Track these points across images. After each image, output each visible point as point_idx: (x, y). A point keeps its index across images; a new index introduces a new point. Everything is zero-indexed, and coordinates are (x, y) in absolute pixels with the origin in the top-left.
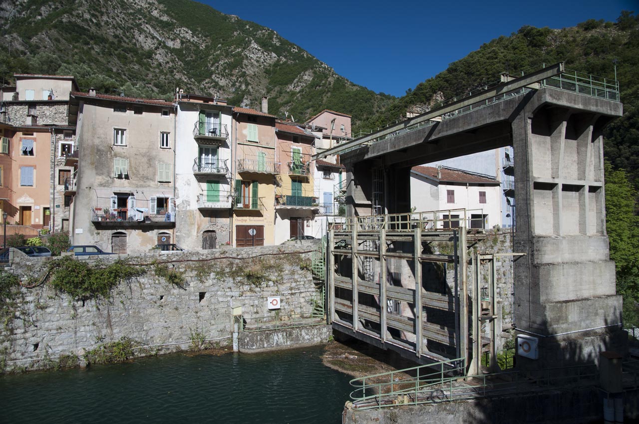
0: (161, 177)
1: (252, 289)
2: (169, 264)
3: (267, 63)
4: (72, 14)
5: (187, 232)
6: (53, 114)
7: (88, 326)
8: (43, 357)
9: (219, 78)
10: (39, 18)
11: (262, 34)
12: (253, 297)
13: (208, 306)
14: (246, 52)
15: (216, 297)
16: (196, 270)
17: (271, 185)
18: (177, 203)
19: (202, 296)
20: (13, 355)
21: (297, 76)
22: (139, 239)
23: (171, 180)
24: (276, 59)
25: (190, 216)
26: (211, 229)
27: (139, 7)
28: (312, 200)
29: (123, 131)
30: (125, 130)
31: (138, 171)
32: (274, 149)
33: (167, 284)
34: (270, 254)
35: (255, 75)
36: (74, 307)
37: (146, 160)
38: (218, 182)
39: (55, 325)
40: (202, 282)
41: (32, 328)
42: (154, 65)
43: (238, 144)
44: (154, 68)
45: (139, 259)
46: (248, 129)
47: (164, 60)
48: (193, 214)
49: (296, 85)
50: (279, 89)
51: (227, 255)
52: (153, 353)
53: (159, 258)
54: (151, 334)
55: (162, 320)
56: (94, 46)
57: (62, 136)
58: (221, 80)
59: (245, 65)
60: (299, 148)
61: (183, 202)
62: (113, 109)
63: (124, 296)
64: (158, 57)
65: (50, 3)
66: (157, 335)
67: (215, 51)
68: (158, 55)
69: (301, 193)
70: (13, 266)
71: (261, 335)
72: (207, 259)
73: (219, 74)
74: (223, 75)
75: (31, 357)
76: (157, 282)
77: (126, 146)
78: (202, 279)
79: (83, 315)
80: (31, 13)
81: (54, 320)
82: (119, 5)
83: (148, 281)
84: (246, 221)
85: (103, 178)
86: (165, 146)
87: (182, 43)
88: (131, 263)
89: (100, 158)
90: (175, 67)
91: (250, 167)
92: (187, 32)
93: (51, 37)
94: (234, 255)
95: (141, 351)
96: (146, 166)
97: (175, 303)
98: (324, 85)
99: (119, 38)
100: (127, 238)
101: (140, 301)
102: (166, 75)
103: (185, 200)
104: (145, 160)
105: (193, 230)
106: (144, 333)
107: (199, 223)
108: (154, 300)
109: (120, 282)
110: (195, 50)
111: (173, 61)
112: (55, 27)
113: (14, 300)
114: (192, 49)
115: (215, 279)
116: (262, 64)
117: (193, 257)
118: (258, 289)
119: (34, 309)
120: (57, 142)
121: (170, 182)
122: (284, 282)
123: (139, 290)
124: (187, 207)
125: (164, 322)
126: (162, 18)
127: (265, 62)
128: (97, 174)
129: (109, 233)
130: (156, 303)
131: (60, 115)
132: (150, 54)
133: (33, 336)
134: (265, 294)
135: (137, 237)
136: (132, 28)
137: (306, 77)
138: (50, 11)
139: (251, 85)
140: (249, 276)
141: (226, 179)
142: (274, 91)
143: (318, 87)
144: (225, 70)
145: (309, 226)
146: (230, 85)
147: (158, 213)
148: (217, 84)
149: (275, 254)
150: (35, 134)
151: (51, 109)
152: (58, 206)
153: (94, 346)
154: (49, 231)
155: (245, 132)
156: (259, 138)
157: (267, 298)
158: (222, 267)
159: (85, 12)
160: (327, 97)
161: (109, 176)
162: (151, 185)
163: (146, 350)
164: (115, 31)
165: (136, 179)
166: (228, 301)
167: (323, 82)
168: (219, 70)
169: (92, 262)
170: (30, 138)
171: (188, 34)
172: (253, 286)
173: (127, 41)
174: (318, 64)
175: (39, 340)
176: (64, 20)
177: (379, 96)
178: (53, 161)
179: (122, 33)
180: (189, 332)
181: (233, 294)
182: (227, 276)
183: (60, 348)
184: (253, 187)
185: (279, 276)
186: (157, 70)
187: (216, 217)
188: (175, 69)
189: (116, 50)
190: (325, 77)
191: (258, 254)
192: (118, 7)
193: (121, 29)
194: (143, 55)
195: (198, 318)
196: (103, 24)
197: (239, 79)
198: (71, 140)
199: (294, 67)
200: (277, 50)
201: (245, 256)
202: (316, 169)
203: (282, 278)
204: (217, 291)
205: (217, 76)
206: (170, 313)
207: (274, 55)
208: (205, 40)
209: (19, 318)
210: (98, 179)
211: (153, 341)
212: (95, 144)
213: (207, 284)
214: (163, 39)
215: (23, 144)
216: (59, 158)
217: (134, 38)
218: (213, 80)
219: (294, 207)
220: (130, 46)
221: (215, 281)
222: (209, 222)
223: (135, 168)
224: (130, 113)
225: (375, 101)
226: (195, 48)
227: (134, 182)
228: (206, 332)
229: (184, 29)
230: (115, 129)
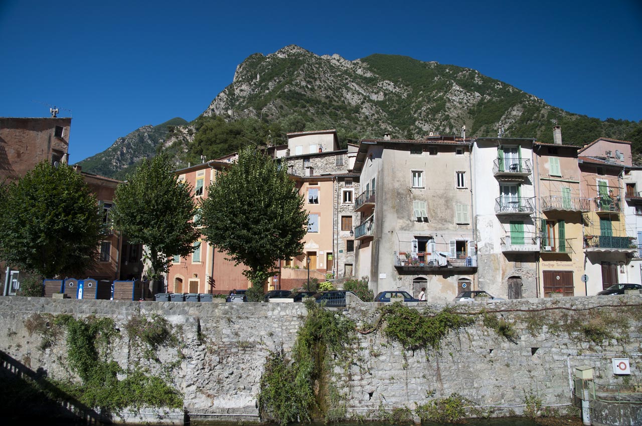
0: (459, 219)
1: (592, 347)
2: (497, 314)
3: (470, 103)
4: (292, 84)
5: (491, 278)
6: (324, 165)
7: (418, 378)
8: (378, 407)
9: (422, 124)
10: (267, 91)
11: (463, 75)
12: (594, 358)
13: (542, 365)
14: (448, 95)
15: (551, 355)
16: (526, 322)
17: (578, 225)
18: (479, 247)
19: (534, 350)
20: (351, 402)
21: (504, 113)
22: (440, 285)
23: (470, 222)
24: (480, 98)
25: (495, 260)
26: (517, 275)
27: (345, 68)
28: (626, 242)
29: (420, 173)
30: (422, 172)
31: (436, 213)
32: (578, 183)
33: (497, 336)
34: (610, 306)
35: (459, 117)
36: (405, 357)
37: (444, 202)
38: (521, 223)
39: (388, 374)
40: (534, 335)
41: (367, 376)
42: (362, 119)
43: (541, 179)
44: (362, 121)
45: (467, 308)
46: (549, 162)
47: (370, 113)
48: (497, 259)
49: (504, 122)
50: (485, 128)
51: (560, 305)
52: (485, 415)
53: (486, 307)
54: (482, 392)
55: (492, 378)
56: (310, 108)
57: (343, 183)
58: (424, 125)
59: (448, 108)
60: (605, 181)
61: (485, 245)
62: (410, 152)
63: (453, 348)
64: (364, 110)
65: (275, 78)
66: (488, 394)
67: (417, 98)
68: (364, 109)
69: (611, 233)
70: (350, 311)
71: (624, 408)
72: (538, 309)
73: (422, 120)
74: (426, 121)
75: (367, 406)
76: (486, 333)
77: (424, 188)
78: (534, 332)
79: (413, 366)
80: (261, 89)
81: (386, 369)
82: (328, 70)
83: (476, 332)
84: (553, 265)
85: (404, 222)
86: (461, 187)
87: (385, 95)
88: (458, 311)
89: (400, 201)
90: (380, 118)
91: (558, 205)
92: (389, 84)
93: (276, 106)
94: (568, 306)
95: (472, 411)
96: (443, 208)
97: (506, 358)
98: (536, 118)
99: (330, 98)
100: (428, 283)
101: (469, 354)
102: (372, 126)
103: (488, 243)
104: (442, 201)
105: (497, 276)
106: (475, 391)
107: (504, 268)
108: (484, 354)
109: (448, 332)
110: (397, 100)
111: (378, 113)
112: (279, 97)
113: (351, 345)
114: (395, 100)
115: (548, 332)
116: (465, 105)
117: (522, 306)
118: (599, 348)
119: (368, 356)
120: (340, 189)
121: (469, 224)
122: (631, 340)
123: (468, 341)
124: (490, 250)
125: (495, 380)
126: (365, 75)
127: (468, 102)
128: (398, 217)
129: (410, 278)
130: (485, 357)
131: (331, 165)
132: (357, 109)
133: (368, 385)
134: (609, 354)
135: (438, 282)
136: (340, 88)
137: (514, 113)
138: (275, 84)
139: (455, 127)
140: (588, 332)
141: (530, 218)
142: (480, 131)
143: (529, 122)
144: (428, 115)
145: (624, 273)
146: (434, 130)
147: (458, 257)
148: (420, 129)
149: (616, 306)
150: (319, 183)
151: (322, 160)
152: (341, 251)
153: (425, 400)
154: (333, 276)
155: (547, 166)
156: (562, 172)
157: (611, 359)
158: (555, 319)
159: (302, 81)
160: (542, 131)
161: (409, 219)
162: (450, 228)
163: (478, 410)
164: (326, 92)
165: (435, 221)
166: (565, 361)
167: (535, 115)
168: (422, 116)
169: (421, 310)
170: (315, 188)
171: (390, 86)
172: (593, 343)
173: (337, 100)
174: (526, 98)
175: (374, 388)
176: (286, 90)
177: (606, 123)
178: (336, 208)
179: (333, 93)
180: (522, 393)
181: (570, 352)
182: (562, 330)
183: (394, 400)
184: (560, 227)
185: (623, 332)
186: (364, 123)
187: (521, 262)
188: (381, 120)
189: (328, 109)
190: (537, 110)
191: (595, 305)
192: (328, 71)
193: (332, 90)
194: (352, 110)
195: (532, 378)
196: (316, 88)
197: (443, 123)
198: (352, 187)
199: (499, 104)
200: (479, 89)
201: (580, 307)
202: (626, 204)
203: (628, 336)
204: (551, 347)
205: (421, 122)
206: (501, 369)
207: (477, 94)
208: (407, 89)
209: (356, 364)
210: (399, 223)
211: (484, 401)
212: (395, 187)
213: (539, 339)
214: (368, 94)
215: (310, 194)
216: (342, 204)
217: (343, 96)
218: (416, 126)
219: (609, 249)
220: (340, 103)
221: (548, 335)
222: (514, 267)
223: (434, 210)
224: (425, 155)
225: (602, 128)
226: (397, 98)
227: (433, 225)
228: (542, 395)
229: (387, 82)
230: (413, 171)
